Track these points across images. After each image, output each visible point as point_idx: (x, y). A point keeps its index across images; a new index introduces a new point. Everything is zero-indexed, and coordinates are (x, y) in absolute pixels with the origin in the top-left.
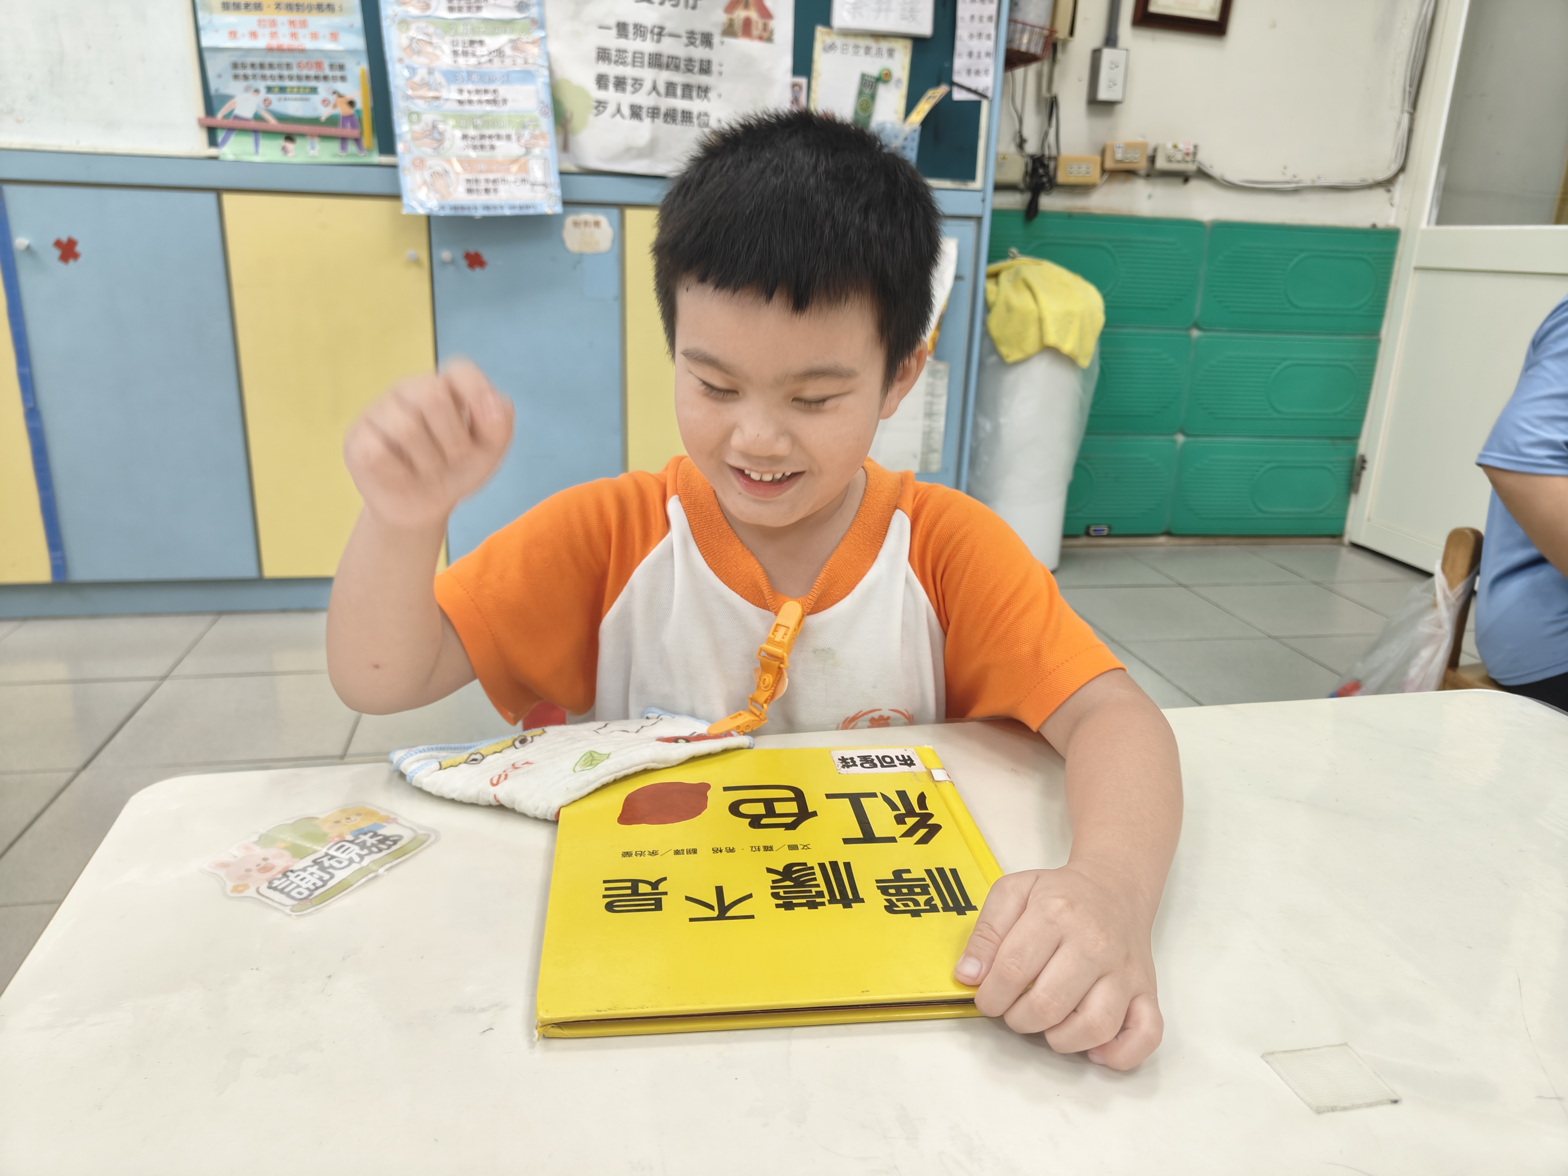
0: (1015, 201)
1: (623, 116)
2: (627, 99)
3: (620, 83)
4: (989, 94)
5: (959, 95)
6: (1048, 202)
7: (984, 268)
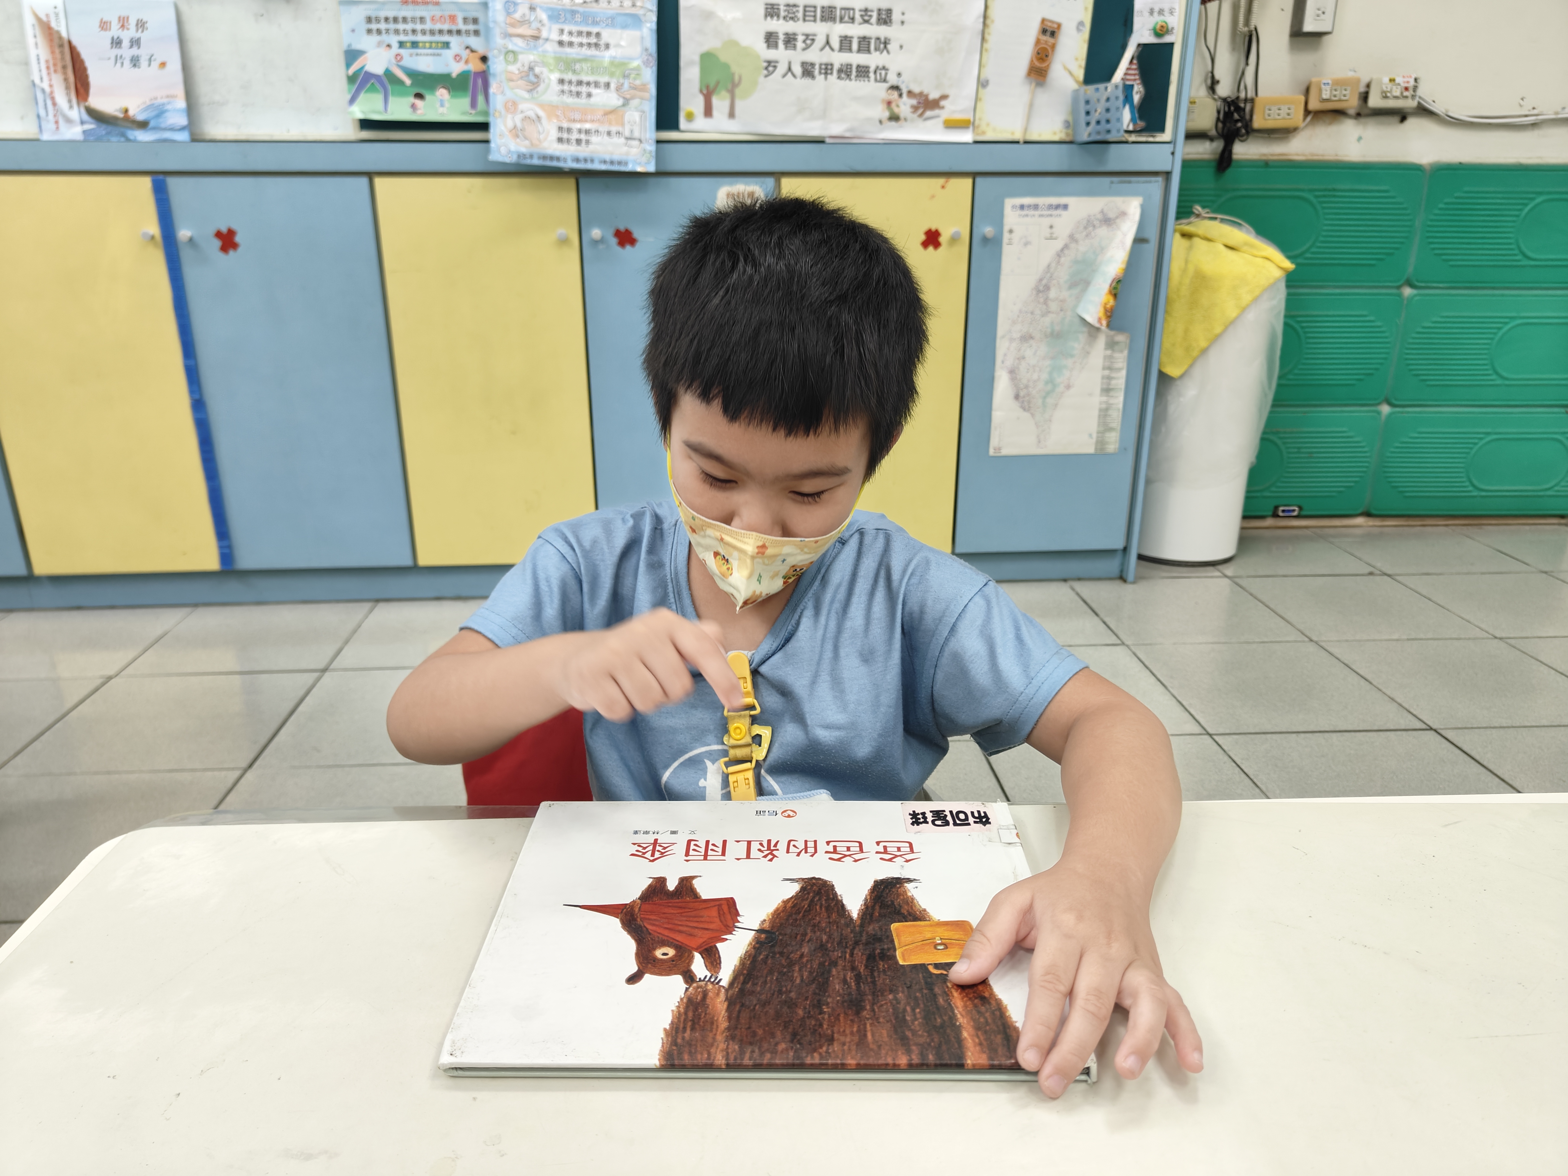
0: (1205, 150)
1: (794, 75)
2: (798, 57)
3: (790, 40)
6: (1242, 150)
7: (1173, 226)
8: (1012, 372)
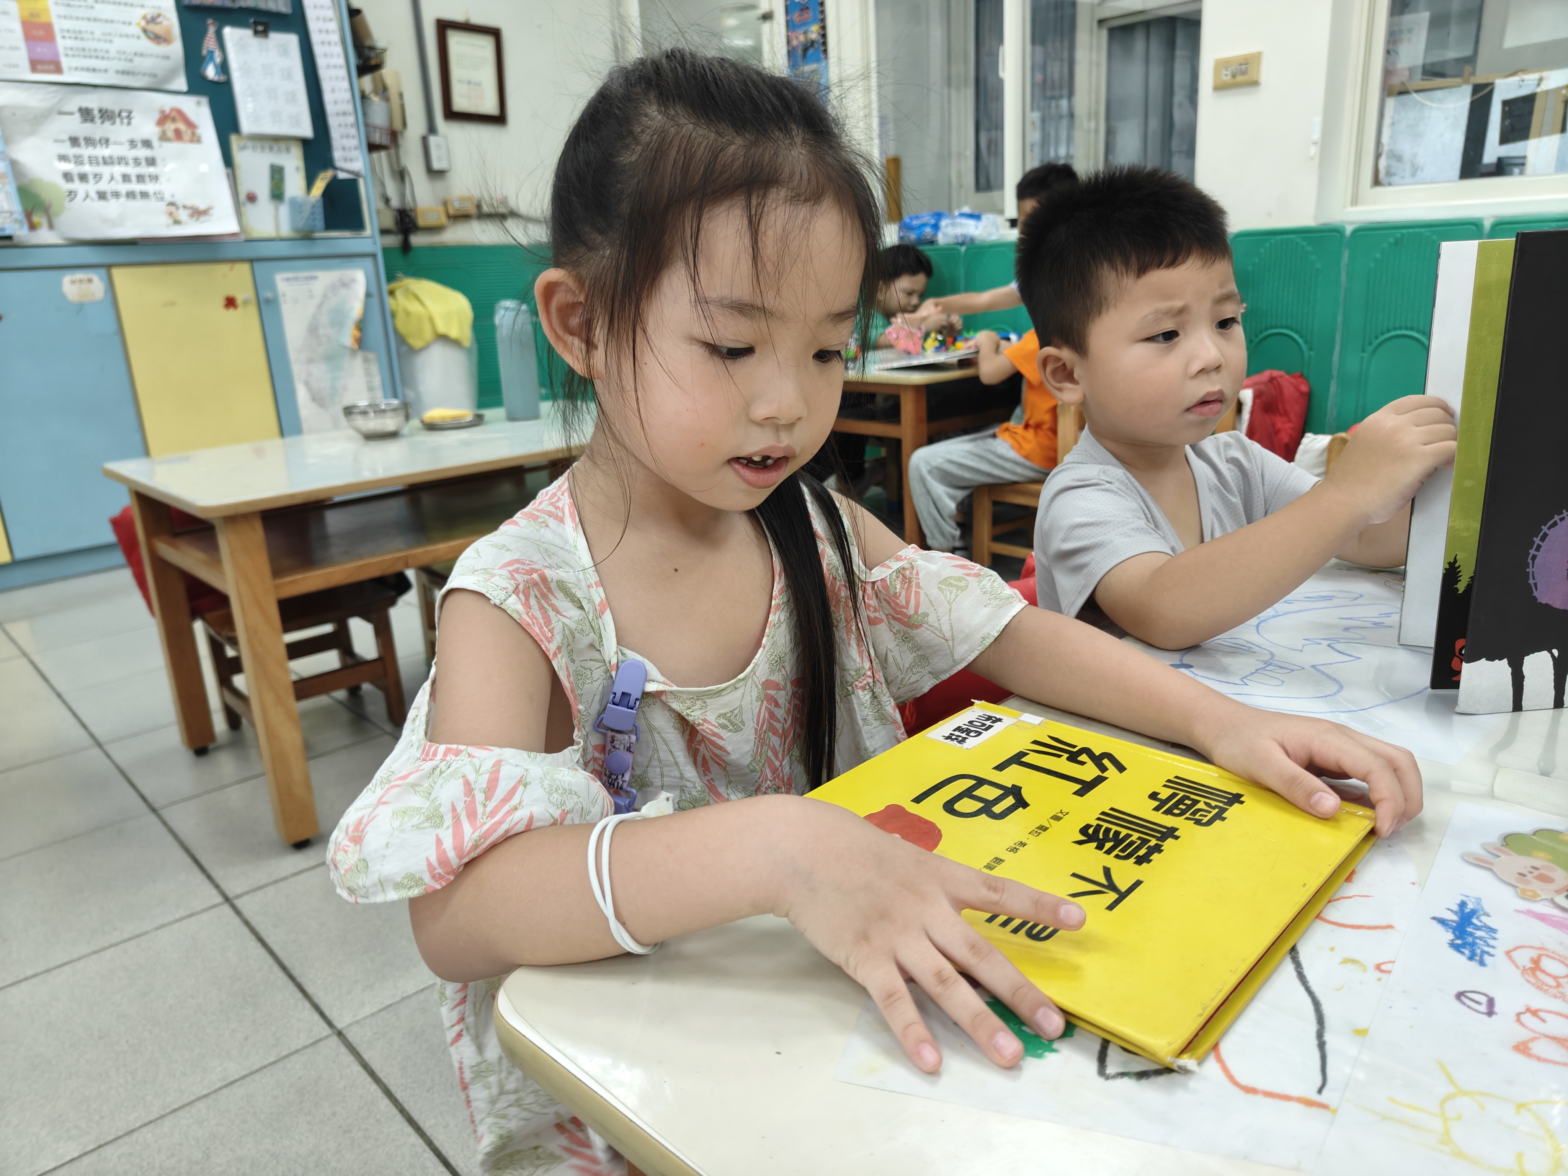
0: (393, 241)
1: (92, 199)
2: (92, 188)
3: (83, 177)
4: (363, 172)
5: (342, 175)
6: (417, 240)
7: (385, 287)
8: (307, 384)
